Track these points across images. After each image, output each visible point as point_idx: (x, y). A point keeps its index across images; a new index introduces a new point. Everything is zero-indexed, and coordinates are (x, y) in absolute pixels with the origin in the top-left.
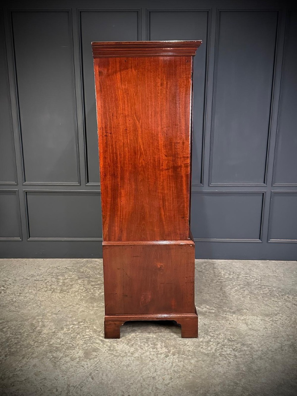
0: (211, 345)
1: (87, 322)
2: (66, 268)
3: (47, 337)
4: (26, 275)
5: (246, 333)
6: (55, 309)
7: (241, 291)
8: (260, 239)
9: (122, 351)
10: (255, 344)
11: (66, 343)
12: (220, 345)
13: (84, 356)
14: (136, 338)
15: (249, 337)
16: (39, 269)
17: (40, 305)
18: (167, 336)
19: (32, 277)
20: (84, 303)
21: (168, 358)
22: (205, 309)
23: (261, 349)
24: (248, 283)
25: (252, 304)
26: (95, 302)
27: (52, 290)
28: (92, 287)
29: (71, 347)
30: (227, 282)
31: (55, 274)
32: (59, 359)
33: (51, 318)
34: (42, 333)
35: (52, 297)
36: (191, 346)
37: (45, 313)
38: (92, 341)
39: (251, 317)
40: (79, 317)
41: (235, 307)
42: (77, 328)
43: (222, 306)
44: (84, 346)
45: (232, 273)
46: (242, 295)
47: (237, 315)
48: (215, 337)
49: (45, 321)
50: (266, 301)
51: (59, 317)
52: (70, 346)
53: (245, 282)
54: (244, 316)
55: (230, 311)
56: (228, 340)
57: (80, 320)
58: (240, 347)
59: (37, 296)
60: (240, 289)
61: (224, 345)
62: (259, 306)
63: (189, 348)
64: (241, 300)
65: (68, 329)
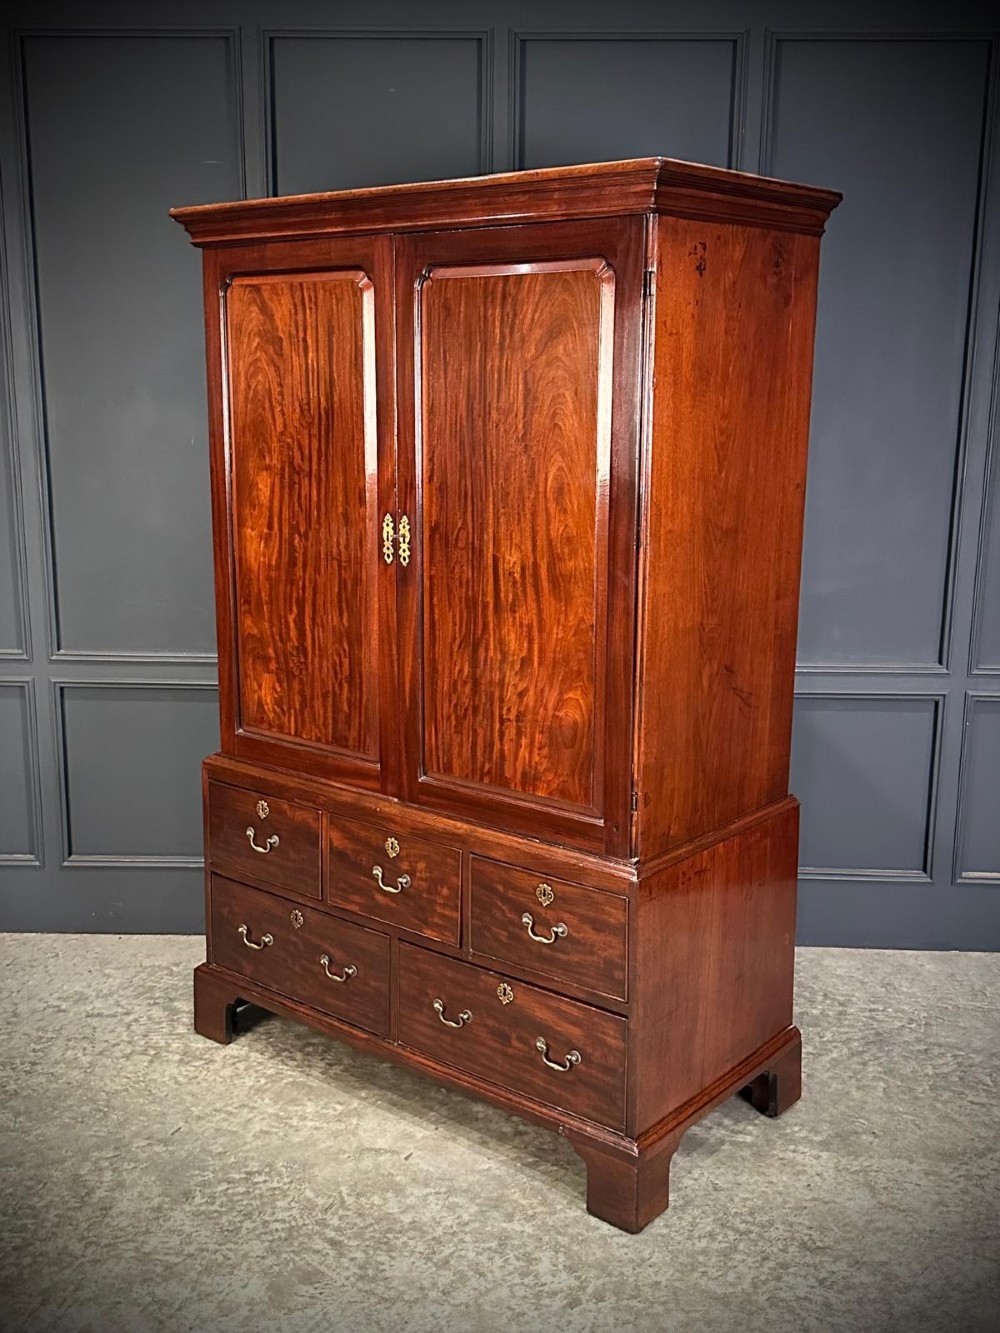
0: (735, 1264)
1: (280, 1174)
3: (130, 1228)
4: (56, 995)
5: (871, 1222)
6: (163, 1123)
7: (855, 1062)
8: (925, 870)
9: (409, 1283)
10: (900, 1264)
11: (202, 1250)
12: (771, 1264)
13: (266, 1299)
15: (879, 1234)
16: (105, 975)
17: (106, 1109)
18: (577, 1230)
19: (76, 1002)
20: (267, 1101)
21: (577, 1309)
22: (716, 1132)
23: (921, 1281)
24: (878, 1034)
25: (892, 1113)
26: (310, 1100)
27: (152, 1052)
28: (300, 1043)
29: (220, 1265)
31: (162, 994)
32: (176, 1306)
33: (145, 1155)
34: (114, 1212)
35: (149, 1077)
36: (664, 1269)
37: (124, 1137)
38: (296, 1244)
39: (889, 1162)
40: (251, 1155)
41: (831, 1123)
42: (243, 1194)
44: (267, 1262)
45: (820, 998)
46: (858, 1080)
47: (835, 1154)
48: (752, 1236)
49: (126, 1166)
50: (944, 1103)
51: (176, 1154)
52: (216, 1260)
53: (868, 1029)
54: (861, 1159)
55: (811, 1141)
56: (803, 1245)
57: (255, 1166)
58: (845, 1274)
59: (94, 1075)
60: (849, 1058)
61: (784, 1266)
62: (917, 1122)
63: (656, 1276)
64: (853, 1100)
65: (209, 1197)
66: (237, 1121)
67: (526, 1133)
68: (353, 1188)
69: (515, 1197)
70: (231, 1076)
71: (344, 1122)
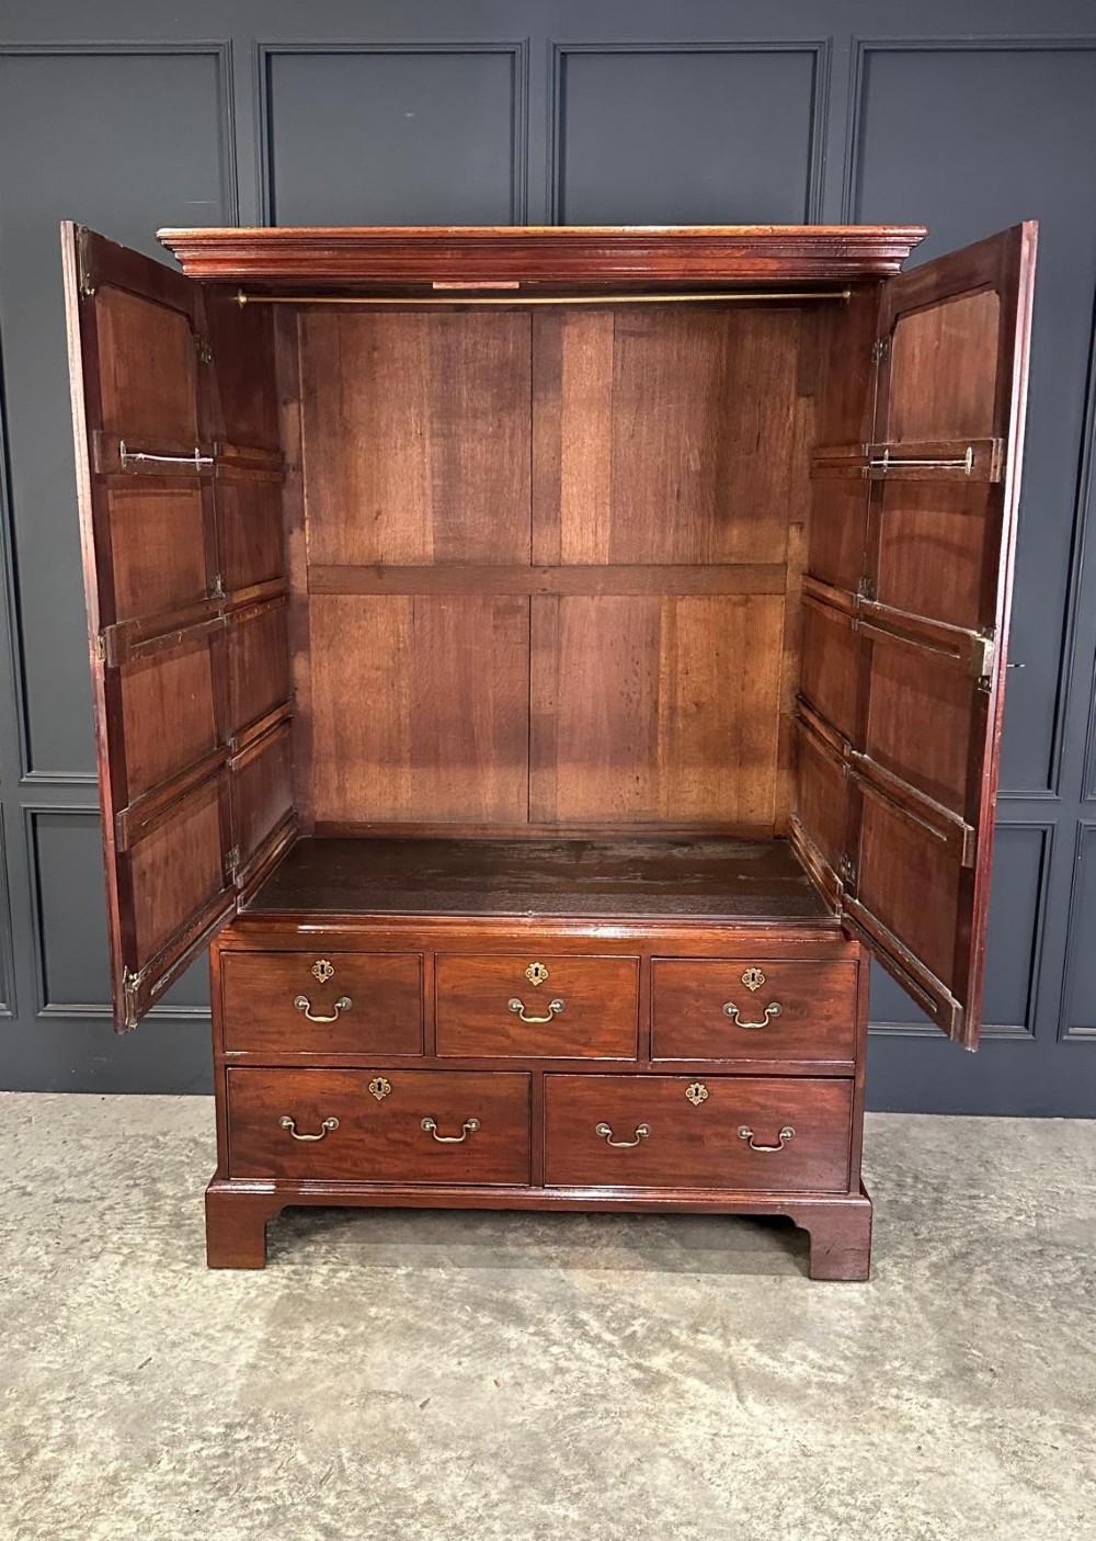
1: (266, 1428)
3: (76, 1507)
4: (23, 1173)
6: (131, 1351)
7: (958, 1271)
14: (488, 1522)
16: (81, 1147)
17: (64, 1331)
19: (46, 1181)
20: (257, 1321)
22: (800, 1369)
24: (982, 1230)
25: (1011, 1340)
26: (307, 1320)
27: (126, 1251)
31: (144, 1173)
33: (106, 1397)
34: (59, 1483)
35: (119, 1286)
37: (82, 1371)
39: (1014, 1412)
40: (233, 1399)
41: (939, 1355)
42: (219, 1457)
43: (876, 1349)
46: (964, 1294)
47: (947, 1402)
49: (80, 1414)
50: (1072, 1326)
51: (143, 1397)
53: (969, 1223)
54: (980, 1409)
55: (916, 1382)
57: (237, 1415)
59: (56, 1282)
62: (1043, 1354)
64: (963, 1323)
65: (178, 1462)
66: (219, 1349)
67: (568, 1371)
68: (355, 1449)
69: (557, 1463)
70: (216, 1286)
71: (348, 1353)
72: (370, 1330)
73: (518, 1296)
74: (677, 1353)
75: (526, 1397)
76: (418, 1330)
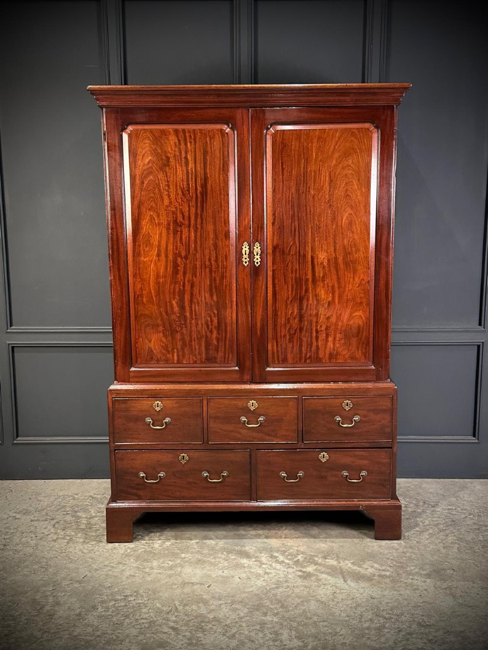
0: (385, 633)
1: (142, 596)
2: (91, 496)
3: (65, 624)
4: (13, 511)
5: (454, 612)
6: (77, 573)
7: (442, 536)
8: (474, 436)
9: (215, 646)
10: (470, 632)
11: (104, 634)
12: (403, 633)
15: (459, 618)
16: (39, 500)
17: (46, 567)
19: (25, 514)
20: (132, 560)
22: (370, 570)
23: (482, 639)
24: (453, 521)
25: (462, 559)
26: (154, 559)
27: (68, 538)
29: (114, 640)
30: (413, 521)
31: (70, 509)
33: (69, 588)
34: (56, 616)
35: (67, 550)
36: (348, 637)
37: (58, 580)
38: (154, 630)
39: (462, 583)
40: (126, 587)
41: (431, 565)
42: (123, 606)
43: (404, 563)
44: (139, 638)
45: (421, 504)
46: (444, 543)
47: (433, 580)
48: (393, 620)
49: (59, 594)
51: (86, 588)
52: (112, 638)
53: (447, 519)
54: (447, 582)
55: (421, 574)
56: (419, 624)
57: (128, 593)
58: (442, 637)
59: (38, 550)
60: (438, 533)
61: (410, 634)
62: (476, 564)
63: (344, 640)
64: (442, 553)
65: (106, 608)
67: (270, 573)
68: (181, 602)
69: (268, 604)
70: (111, 549)
71: (174, 570)
72: (182, 562)
73: (247, 548)
74: (317, 566)
75: (253, 582)
76: (204, 561)
